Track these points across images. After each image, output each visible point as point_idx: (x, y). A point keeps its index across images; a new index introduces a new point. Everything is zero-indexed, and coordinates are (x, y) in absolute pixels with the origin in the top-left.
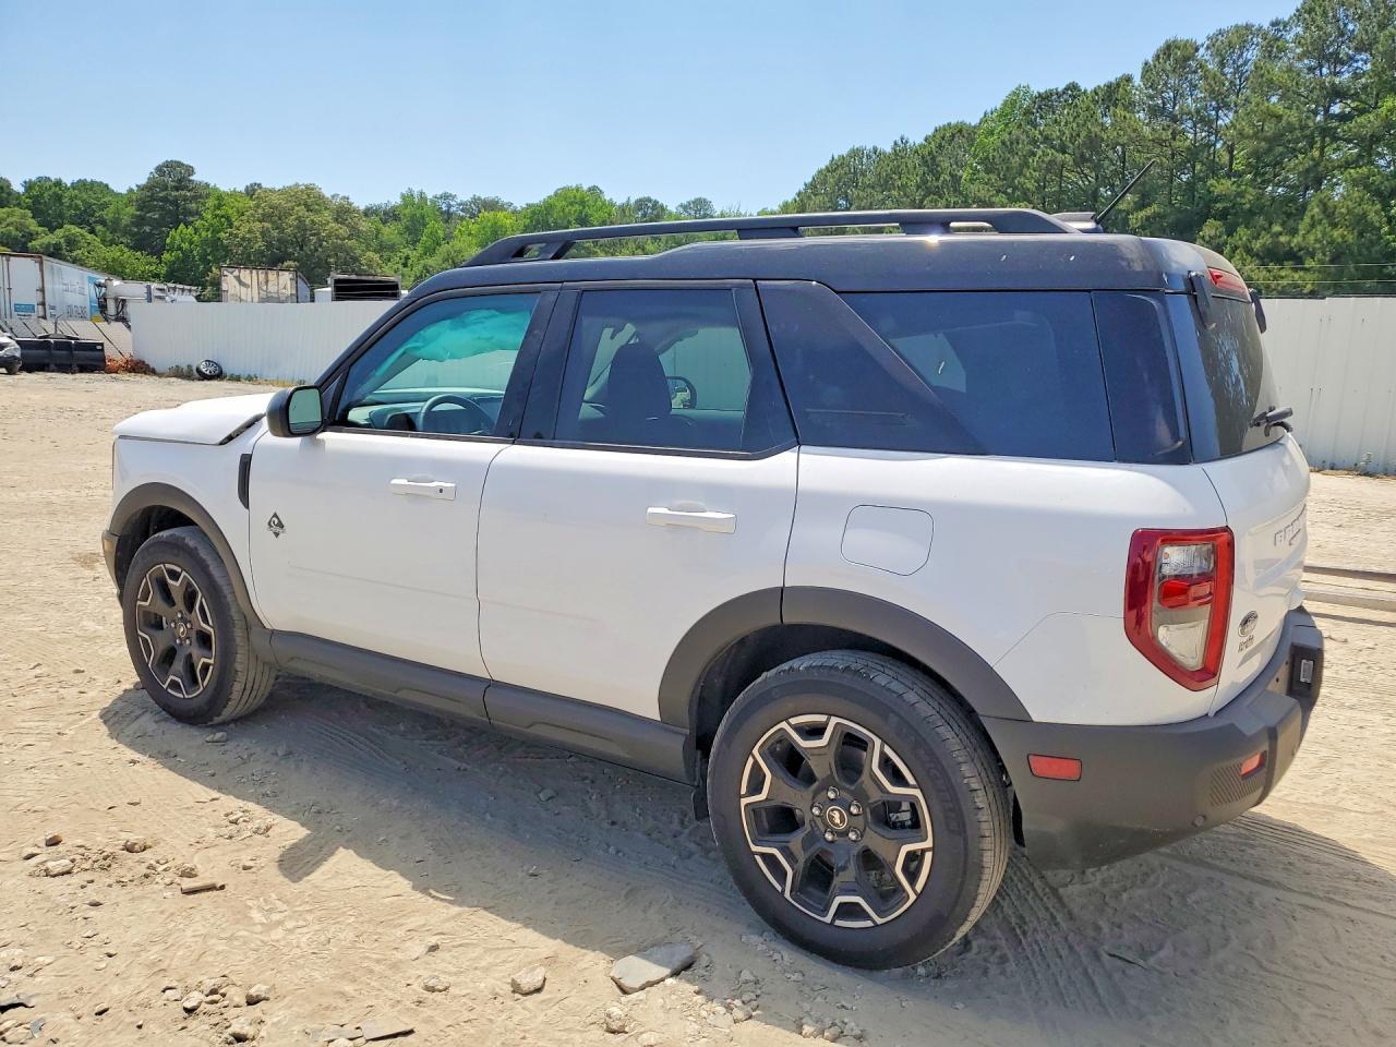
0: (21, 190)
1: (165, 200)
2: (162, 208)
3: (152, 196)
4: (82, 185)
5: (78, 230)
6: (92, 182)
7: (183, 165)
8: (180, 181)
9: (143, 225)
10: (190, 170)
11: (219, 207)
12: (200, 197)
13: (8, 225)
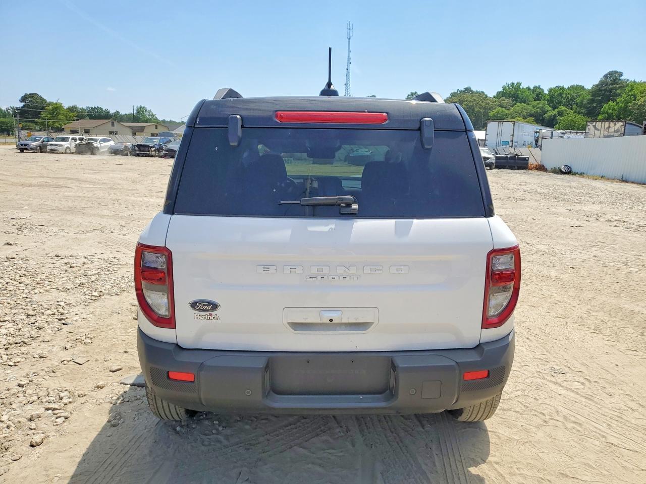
0: (547, 93)
1: (605, 90)
2: (603, 94)
3: (599, 89)
4: (572, 88)
5: (564, 108)
6: (577, 86)
7: (618, 72)
8: (614, 80)
9: (593, 103)
10: (621, 74)
11: (631, 91)
12: (624, 87)
13: (537, 108)
